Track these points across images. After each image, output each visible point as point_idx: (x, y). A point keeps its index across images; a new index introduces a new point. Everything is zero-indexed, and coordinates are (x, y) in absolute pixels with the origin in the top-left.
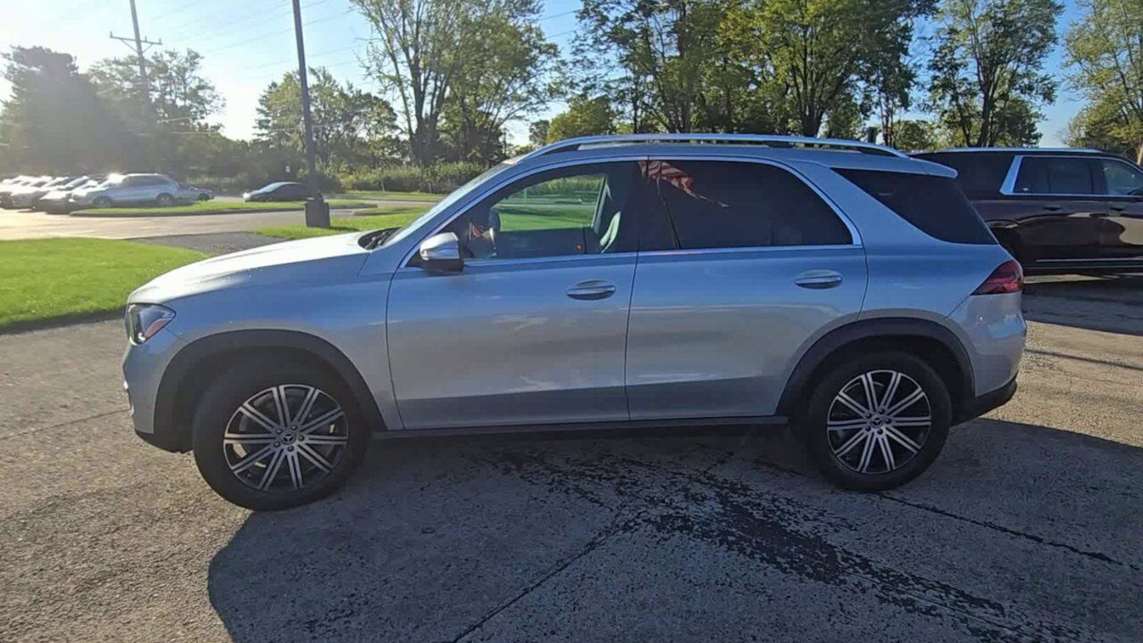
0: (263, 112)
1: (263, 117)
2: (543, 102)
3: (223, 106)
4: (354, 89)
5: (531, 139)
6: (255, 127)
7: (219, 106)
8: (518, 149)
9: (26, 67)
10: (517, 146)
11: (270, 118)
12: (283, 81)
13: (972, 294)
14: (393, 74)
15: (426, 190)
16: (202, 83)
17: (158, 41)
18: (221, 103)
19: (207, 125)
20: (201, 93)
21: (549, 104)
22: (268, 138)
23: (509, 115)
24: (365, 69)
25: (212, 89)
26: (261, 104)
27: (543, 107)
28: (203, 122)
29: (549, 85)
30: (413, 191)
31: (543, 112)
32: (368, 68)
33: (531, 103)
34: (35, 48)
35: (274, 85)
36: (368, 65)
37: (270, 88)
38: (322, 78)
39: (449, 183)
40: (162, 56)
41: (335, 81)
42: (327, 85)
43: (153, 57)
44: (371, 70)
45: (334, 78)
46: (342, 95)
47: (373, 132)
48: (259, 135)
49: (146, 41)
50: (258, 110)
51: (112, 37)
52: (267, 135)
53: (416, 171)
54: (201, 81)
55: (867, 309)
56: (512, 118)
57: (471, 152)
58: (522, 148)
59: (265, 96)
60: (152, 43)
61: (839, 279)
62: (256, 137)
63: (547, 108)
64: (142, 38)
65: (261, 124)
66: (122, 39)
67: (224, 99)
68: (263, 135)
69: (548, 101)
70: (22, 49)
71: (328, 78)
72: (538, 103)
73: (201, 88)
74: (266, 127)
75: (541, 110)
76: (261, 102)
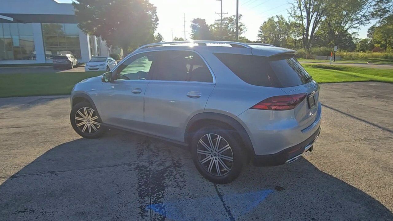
0: (260, 31)
1: (260, 33)
2: (368, 20)
3: (246, 31)
4: (291, 21)
5: (367, 36)
6: (257, 37)
7: (245, 31)
8: (361, 40)
9: (195, 24)
10: (360, 39)
11: (262, 34)
12: (268, 21)
13: (251, 108)
14: (300, 15)
15: (305, 58)
16: (242, 24)
17: (227, 13)
18: (246, 30)
19: (241, 37)
20: (241, 27)
21: (371, 21)
22: (261, 40)
23: (350, 27)
24: (290, 14)
25: (244, 25)
26: (260, 29)
27: (368, 22)
28: (240, 36)
29: (373, 12)
30: (300, 58)
31: (367, 24)
32: (291, 14)
33: (362, 21)
34: (197, 19)
35: (265, 22)
36: (291, 13)
37: (264, 23)
38: (280, 19)
39: (314, 55)
40: (231, 17)
41: (284, 19)
42: (282, 21)
43: (229, 17)
44: (292, 14)
45: (284, 18)
46: (286, 24)
47: (296, 36)
48: (258, 39)
49: (224, 13)
50: (259, 31)
51: (215, 13)
52: (261, 39)
53: (303, 50)
54: (241, 23)
55: (207, 108)
56: (352, 28)
57: (330, 42)
58: (363, 40)
59: (262, 26)
60: (225, 14)
61: (200, 95)
62: (257, 40)
63: (369, 22)
64: (223, 12)
65: (259, 36)
66: (218, 13)
67: (247, 29)
68: (259, 39)
69: (371, 19)
70: (194, 19)
71: (282, 18)
72: (366, 20)
73: (241, 25)
74: (261, 37)
75: (367, 23)
76: (260, 28)
